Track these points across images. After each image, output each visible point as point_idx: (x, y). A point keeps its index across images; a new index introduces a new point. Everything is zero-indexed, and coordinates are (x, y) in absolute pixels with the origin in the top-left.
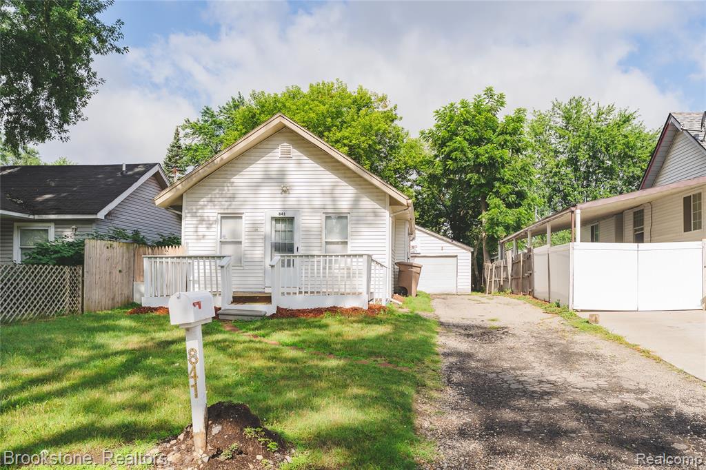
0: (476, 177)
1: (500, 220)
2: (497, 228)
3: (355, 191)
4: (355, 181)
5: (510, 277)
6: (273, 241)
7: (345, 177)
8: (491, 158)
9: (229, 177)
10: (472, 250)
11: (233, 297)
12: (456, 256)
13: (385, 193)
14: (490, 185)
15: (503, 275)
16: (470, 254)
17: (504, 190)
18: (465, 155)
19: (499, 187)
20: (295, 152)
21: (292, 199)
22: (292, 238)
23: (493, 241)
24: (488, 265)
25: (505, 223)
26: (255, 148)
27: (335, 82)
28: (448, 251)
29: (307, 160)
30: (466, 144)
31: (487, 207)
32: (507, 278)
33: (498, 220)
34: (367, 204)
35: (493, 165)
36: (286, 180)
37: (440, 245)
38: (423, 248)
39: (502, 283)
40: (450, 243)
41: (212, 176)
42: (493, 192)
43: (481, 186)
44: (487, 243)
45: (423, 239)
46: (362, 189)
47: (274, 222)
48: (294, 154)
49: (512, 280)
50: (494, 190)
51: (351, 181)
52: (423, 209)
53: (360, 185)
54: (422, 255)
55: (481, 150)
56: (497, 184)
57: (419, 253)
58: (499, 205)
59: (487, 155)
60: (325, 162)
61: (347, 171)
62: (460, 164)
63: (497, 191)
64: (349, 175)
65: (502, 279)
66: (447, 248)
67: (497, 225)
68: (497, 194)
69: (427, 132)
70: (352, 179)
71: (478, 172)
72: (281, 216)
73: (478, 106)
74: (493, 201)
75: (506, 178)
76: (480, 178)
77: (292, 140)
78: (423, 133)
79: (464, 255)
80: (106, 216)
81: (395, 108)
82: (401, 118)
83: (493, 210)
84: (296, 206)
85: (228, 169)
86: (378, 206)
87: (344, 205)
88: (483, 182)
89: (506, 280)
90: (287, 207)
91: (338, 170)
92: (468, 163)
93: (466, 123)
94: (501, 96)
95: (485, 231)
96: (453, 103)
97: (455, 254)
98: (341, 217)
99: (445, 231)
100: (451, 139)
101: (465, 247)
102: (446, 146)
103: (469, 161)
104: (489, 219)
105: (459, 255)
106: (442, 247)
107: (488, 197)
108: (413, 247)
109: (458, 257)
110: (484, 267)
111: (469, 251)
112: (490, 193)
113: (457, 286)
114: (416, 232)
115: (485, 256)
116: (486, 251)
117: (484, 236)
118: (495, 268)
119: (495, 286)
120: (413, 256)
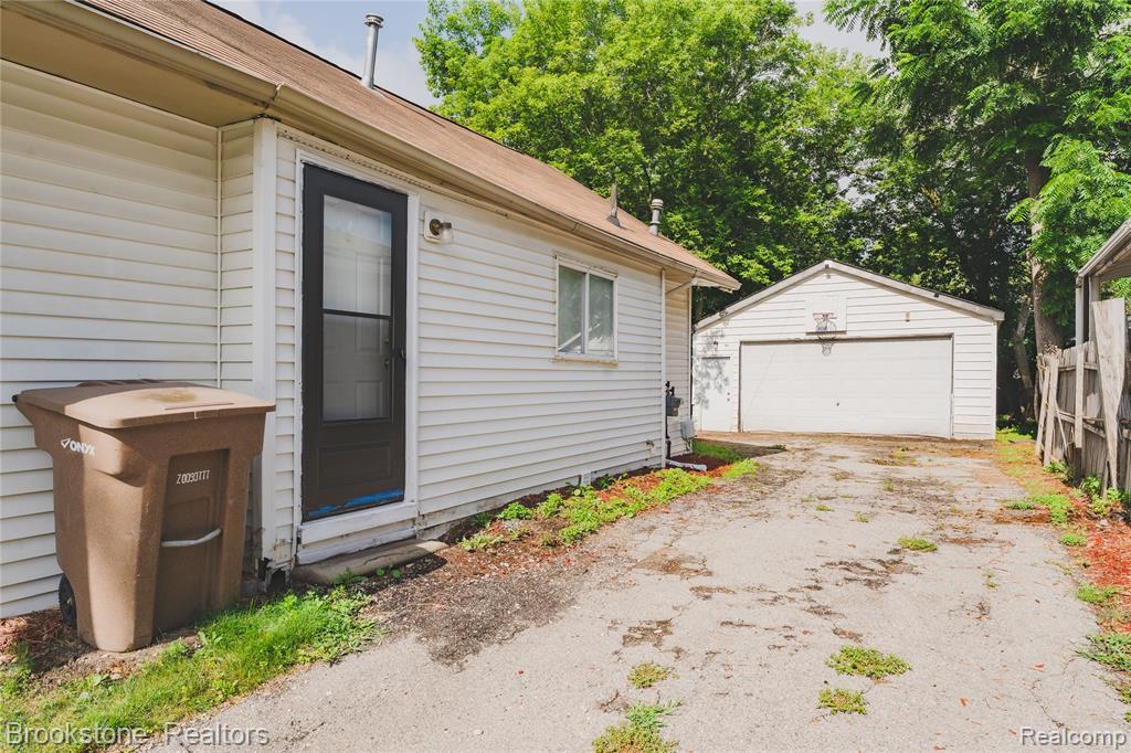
0: (1001, 91)
5: (1110, 425)
10: (1000, 316)
12: (949, 336)
15: (1083, 410)
16: (993, 329)
23: (1061, 282)
24: (1051, 363)
28: (921, 324)
32: (1100, 426)
37: (899, 308)
38: (850, 319)
39: (1079, 444)
40: (929, 301)
42: (1065, 130)
43: (1023, 116)
44: (1047, 295)
45: (849, 294)
50: (1072, 120)
54: (849, 335)
57: (844, 332)
65: (1079, 423)
66: (919, 316)
79: (975, 333)
88: (1026, 101)
89: (1095, 432)
97: (949, 331)
101: (977, 309)
104: (1048, 215)
105: (956, 332)
106: (908, 314)
107: (1048, 150)
108: (826, 316)
109: (956, 338)
110: (1039, 365)
111: (991, 319)
112: (1056, 136)
113: (952, 418)
114: (835, 278)
115: (1037, 332)
116: (1045, 319)
117: (1039, 275)
118: (1060, 374)
119: (1057, 442)
120: (826, 339)
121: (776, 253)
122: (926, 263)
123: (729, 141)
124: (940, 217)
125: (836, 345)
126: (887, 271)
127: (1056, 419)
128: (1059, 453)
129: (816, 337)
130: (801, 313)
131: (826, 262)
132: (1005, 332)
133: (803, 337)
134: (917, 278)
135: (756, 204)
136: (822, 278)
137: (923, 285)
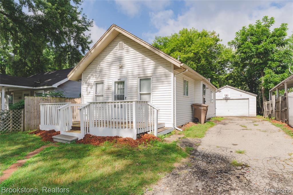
0: (257, 60)
1: (271, 80)
2: (269, 84)
3: (154, 63)
4: (154, 57)
5: (274, 110)
6: (117, 94)
7: (149, 56)
8: (265, 49)
9: (98, 63)
10: (257, 95)
11: (72, 127)
12: (248, 99)
13: (171, 63)
14: (265, 63)
15: (271, 109)
16: (256, 98)
17: (274, 65)
18: (250, 50)
19: (271, 64)
20: (125, 46)
21: (124, 71)
22: (123, 93)
23: (267, 90)
24: (265, 103)
25: (274, 81)
26: (108, 47)
27: (192, 29)
28: (244, 97)
29: (131, 49)
30: (251, 45)
31: (264, 74)
32: (273, 111)
33: (270, 80)
34: (161, 70)
35: (266, 52)
36: (122, 61)
38: (231, 96)
39: (270, 113)
40: (245, 93)
41: (92, 64)
42: (267, 67)
43: (261, 64)
44: (265, 92)
45: (231, 91)
46: (158, 61)
47: (117, 85)
48: (125, 47)
49: (275, 112)
50: (268, 65)
51: (152, 57)
52: (234, 78)
53: (157, 59)
54: (231, 98)
55: (259, 46)
56: (270, 62)
57: (230, 98)
58: (271, 73)
59: (263, 48)
60: (139, 49)
61: (150, 52)
62: (248, 54)
63: (269, 66)
64: (150, 54)
65: (270, 111)
66: (243, 95)
67: (270, 83)
68: (270, 67)
69: (231, 42)
70: (153, 56)
71: (258, 57)
72: (119, 81)
73: (258, 26)
74: (267, 71)
75: (275, 59)
76: (259, 60)
77: (124, 40)
78: (229, 43)
79: (253, 99)
80: (58, 86)
81: (218, 35)
82: (222, 40)
83: (267, 75)
84: (126, 75)
85: (98, 59)
86: (167, 71)
87: (149, 72)
88: (261, 62)
89: (272, 112)
90: (122, 75)
91: (146, 52)
92: (252, 54)
93: (252, 35)
94: (272, 19)
95: (264, 86)
96: (244, 26)
97: (248, 98)
98: (148, 79)
99: (246, 88)
100: (243, 44)
102: (241, 47)
103: (253, 52)
104: (265, 80)
105: (249, 98)
106: (241, 95)
107: (264, 69)
108: (227, 95)
109: (249, 99)
110: (263, 104)
111: (255, 96)
112: (266, 67)
113: (249, 113)
114: (228, 88)
115: (263, 98)
116: (264, 96)
117: (263, 89)
118: (267, 105)
119: (267, 114)
120: (226, 99)
121: (216, 83)
122: (241, 85)
123: (208, 63)
124: (244, 77)
125: (228, 100)
126: (234, 86)
127: (267, 111)
128: (268, 116)
129: (225, 99)
130: (222, 94)
131: (227, 86)
132: (257, 98)
133: (222, 99)
134: (240, 87)
135: (213, 74)
136: (226, 88)
137: (241, 89)
